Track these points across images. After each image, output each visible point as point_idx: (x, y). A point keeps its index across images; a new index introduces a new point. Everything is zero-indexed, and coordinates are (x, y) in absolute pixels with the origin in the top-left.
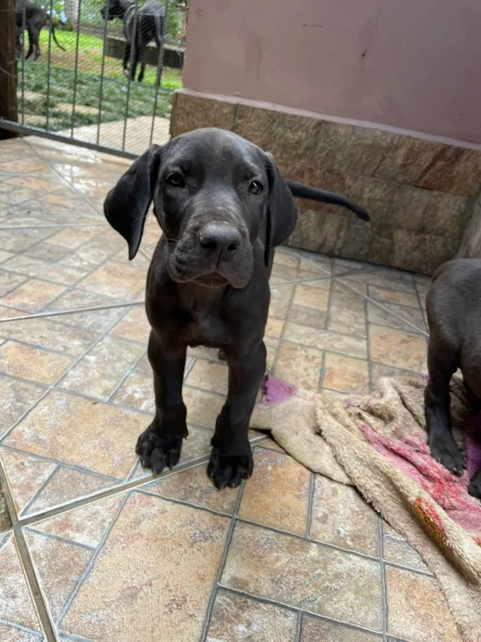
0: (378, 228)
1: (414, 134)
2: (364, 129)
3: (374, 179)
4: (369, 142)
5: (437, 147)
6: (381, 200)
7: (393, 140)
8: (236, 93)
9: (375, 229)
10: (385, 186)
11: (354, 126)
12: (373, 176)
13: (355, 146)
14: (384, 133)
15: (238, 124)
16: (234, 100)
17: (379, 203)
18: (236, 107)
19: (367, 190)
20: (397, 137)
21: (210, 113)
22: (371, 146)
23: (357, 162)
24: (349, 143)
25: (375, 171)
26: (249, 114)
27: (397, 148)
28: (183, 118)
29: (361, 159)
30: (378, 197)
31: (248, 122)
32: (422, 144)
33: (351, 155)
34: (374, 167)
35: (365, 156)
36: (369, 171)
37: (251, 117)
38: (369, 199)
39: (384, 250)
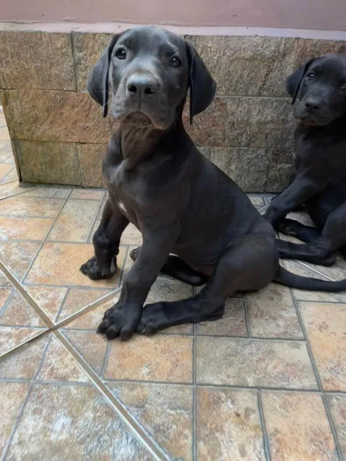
0: (274, 154)
1: (303, 34)
2: (240, 38)
3: (260, 99)
4: (249, 54)
5: (334, 47)
6: (272, 121)
7: (278, 46)
8: (66, 18)
9: (270, 154)
10: (275, 104)
11: (226, 37)
12: (259, 95)
13: (231, 62)
14: (266, 39)
15: (79, 59)
16: (65, 28)
17: (271, 126)
18: (72, 36)
19: (254, 113)
20: (283, 41)
21: (40, 49)
22: (252, 59)
23: (237, 82)
24: (224, 60)
25: (261, 88)
26: (91, 44)
27: (284, 55)
28: (7, 62)
29: (241, 77)
30: (269, 118)
31: (91, 54)
32: (315, 46)
33: (229, 74)
34: (260, 84)
35: (246, 73)
36: (254, 90)
37: (93, 46)
38: (259, 123)
39: (283, 177)
